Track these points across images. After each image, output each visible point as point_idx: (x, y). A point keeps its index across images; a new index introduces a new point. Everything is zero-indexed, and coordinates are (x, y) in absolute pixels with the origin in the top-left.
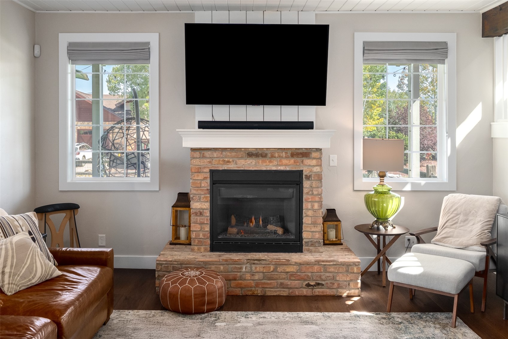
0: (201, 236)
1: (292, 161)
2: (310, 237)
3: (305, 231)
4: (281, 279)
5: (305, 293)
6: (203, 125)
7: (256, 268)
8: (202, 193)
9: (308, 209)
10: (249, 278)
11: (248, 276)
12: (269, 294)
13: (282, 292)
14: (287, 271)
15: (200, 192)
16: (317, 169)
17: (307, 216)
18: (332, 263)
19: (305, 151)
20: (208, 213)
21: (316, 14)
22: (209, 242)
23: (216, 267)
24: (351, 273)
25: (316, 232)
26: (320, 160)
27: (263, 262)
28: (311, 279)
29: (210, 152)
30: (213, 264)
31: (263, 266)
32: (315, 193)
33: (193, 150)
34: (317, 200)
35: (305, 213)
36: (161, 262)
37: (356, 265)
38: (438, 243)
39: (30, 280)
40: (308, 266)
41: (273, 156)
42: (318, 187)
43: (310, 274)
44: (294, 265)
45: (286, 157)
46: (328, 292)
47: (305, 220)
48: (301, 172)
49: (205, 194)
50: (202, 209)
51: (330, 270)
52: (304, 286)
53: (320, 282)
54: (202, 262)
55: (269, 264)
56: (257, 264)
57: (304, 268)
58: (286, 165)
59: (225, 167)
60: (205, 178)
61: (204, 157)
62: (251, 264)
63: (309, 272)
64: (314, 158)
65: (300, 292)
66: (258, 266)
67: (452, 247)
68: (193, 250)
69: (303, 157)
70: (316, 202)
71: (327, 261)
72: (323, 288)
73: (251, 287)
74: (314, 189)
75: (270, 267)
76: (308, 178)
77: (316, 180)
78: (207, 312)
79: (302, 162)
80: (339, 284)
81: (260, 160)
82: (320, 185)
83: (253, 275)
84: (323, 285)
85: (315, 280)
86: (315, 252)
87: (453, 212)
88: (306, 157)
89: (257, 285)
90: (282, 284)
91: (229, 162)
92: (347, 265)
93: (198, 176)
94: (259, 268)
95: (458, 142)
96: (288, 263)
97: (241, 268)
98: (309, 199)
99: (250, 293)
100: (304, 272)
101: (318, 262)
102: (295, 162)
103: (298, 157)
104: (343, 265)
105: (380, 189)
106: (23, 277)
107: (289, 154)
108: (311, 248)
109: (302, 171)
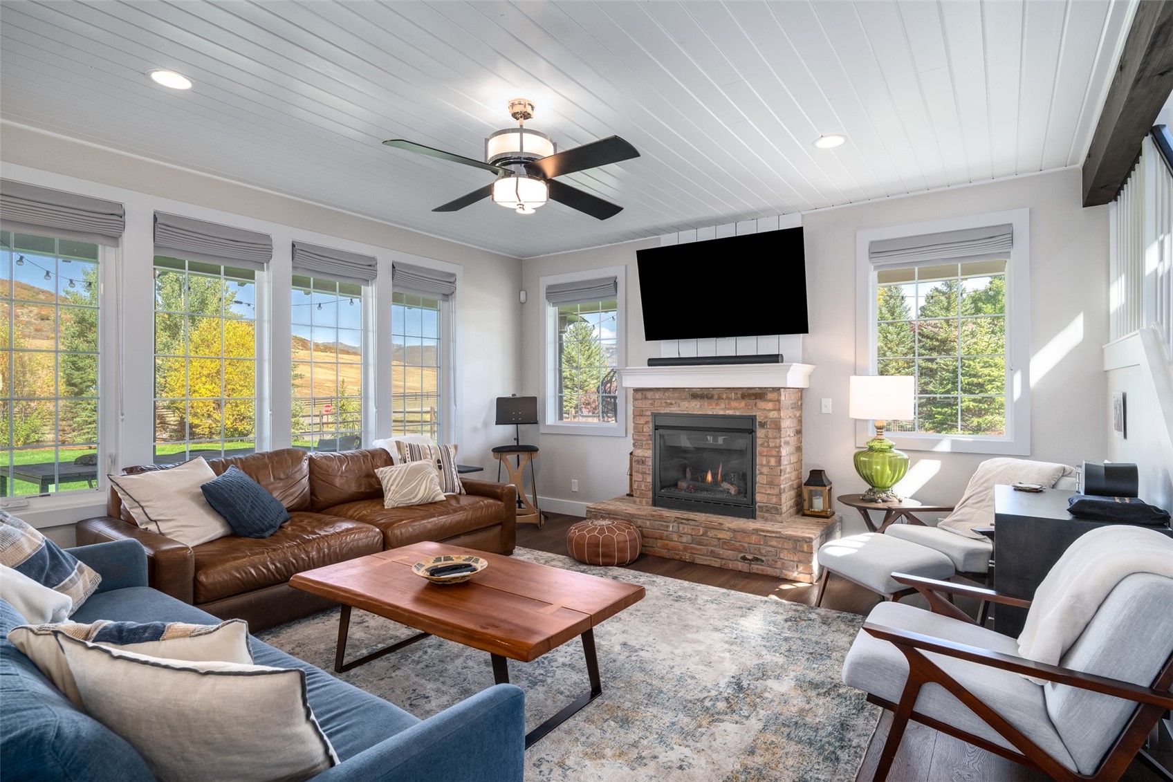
0: (643, 488)
1: (743, 403)
2: (764, 501)
3: (759, 493)
4: (712, 546)
5: (740, 568)
6: (653, 362)
7: (684, 529)
8: (644, 439)
9: (762, 465)
10: (677, 540)
11: (675, 537)
12: (698, 561)
13: (713, 562)
14: (719, 537)
15: (642, 438)
16: (773, 415)
17: (761, 473)
18: (774, 535)
19: (759, 391)
20: (650, 463)
21: (803, 216)
22: (651, 495)
23: (642, 522)
24: (801, 551)
25: (772, 495)
26: (777, 403)
27: (692, 523)
28: (748, 551)
29: (652, 393)
30: (640, 518)
31: (692, 527)
32: (772, 445)
33: (636, 390)
34: (774, 454)
35: (759, 470)
36: (590, 510)
37: (806, 542)
38: (945, 527)
39: (410, 499)
40: (744, 535)
41: (720, 398)
42: (775, 438)
43: (746, 545)
44: (727, 531)
45: (735, 399)
46: (769, 571)
47: (758, 478)
48: (753, 418)
49: (647, 440)
50: (644, 457)
51: (772, 543)
52: (739, 558)
53: (759, 557)
54: (629, 514)
55: (698, 526)
56: (685, 524)
57: (739, 536)
58: (736, 409)
59: (668, 410)
60: (647, 422)
61: (646, 398)
62: (678, 523)
63: (745, 542)
64: (771, 401)
65: (735, 566)
66: (685, 526)
67: (965, 535)
68: (634, 502)
69: (756, 399)
70: (772, 456)
71: (768, 531)
72: (763, 565)
73: (678, 551)
74: (770, 440)
75: (699, 530)
76: (763, 425)
77: (773, 429)
78: (603, 566)
79: (755, 405)
80: (783, 563)
81: (706, 402)
82: (778, 435)
83: (681, 536)
84: (763, 561)
85: (752, 554)
86: (771, 520)
87: (982, 484)
88: (761, 399)
89: (685, 549)
90: (712, 552)
91: (671, 404)
92: (795, 540)
93: (640, 419)
94: (687, 529)
95: (1034, 379)
96: (720, 527)
97: (668, 526)
98: (764, 451)
99: (678, 557)
100: (739, 542)
101: (756, 531)
102: (746, 404)
103: (750, 399)
104: (790, 540)
105: (877, 445)
106: (404, 496)
107: (739, 396)
108: (766, 515)
109: (756, 416)
